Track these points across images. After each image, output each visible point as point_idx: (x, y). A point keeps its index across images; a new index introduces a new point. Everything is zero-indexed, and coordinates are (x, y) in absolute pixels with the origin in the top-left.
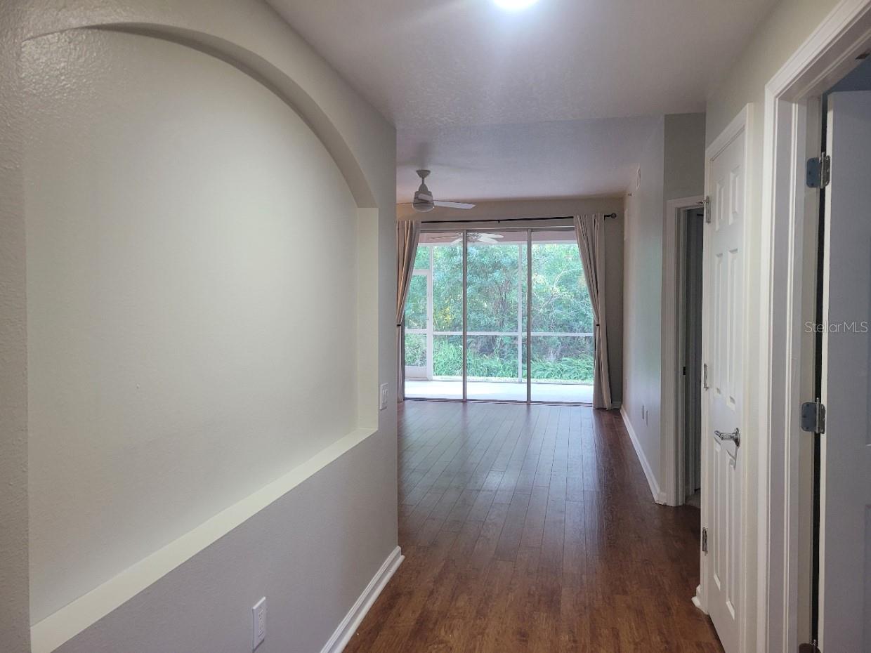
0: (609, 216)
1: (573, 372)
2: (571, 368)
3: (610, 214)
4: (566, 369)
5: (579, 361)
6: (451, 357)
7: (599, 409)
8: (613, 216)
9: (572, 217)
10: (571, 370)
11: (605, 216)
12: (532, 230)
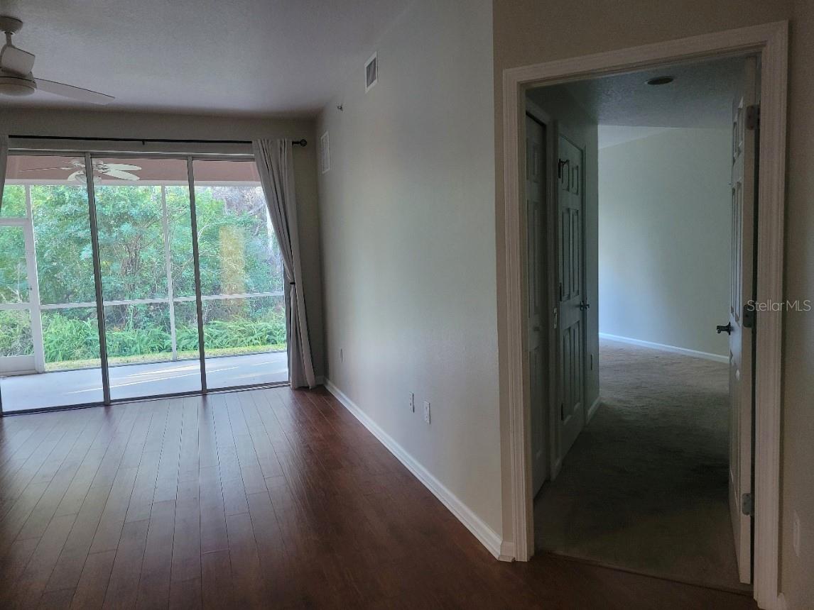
0: (297, 143)
1: (225, 336)
2: (223, 332)
3: (300, 141)
4: (216, 334)
5: (230, 325)
6: (67, 334)
7: (300, 388)
8: (303, 143)
9: (251, 142)
10: (222, 334)
11: (293, 143)
12: (194, 158)
